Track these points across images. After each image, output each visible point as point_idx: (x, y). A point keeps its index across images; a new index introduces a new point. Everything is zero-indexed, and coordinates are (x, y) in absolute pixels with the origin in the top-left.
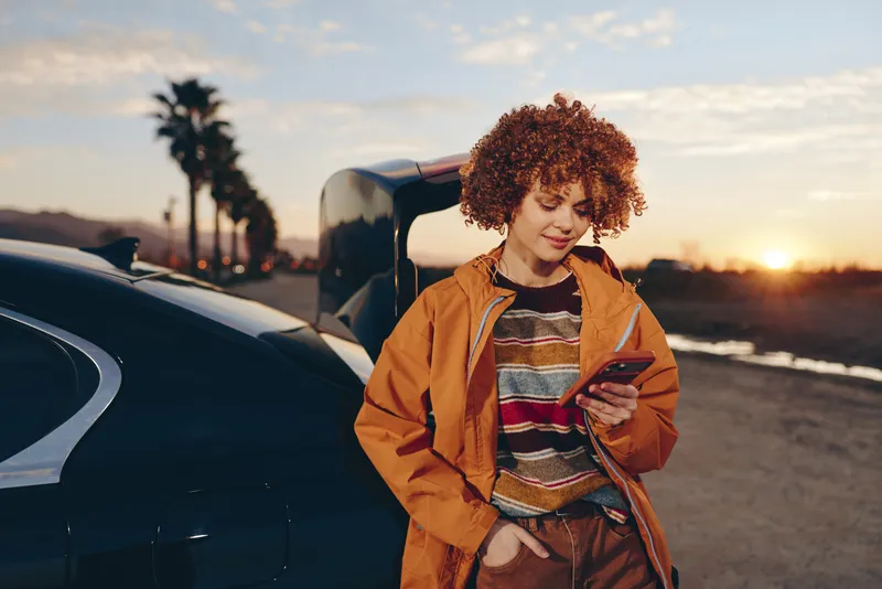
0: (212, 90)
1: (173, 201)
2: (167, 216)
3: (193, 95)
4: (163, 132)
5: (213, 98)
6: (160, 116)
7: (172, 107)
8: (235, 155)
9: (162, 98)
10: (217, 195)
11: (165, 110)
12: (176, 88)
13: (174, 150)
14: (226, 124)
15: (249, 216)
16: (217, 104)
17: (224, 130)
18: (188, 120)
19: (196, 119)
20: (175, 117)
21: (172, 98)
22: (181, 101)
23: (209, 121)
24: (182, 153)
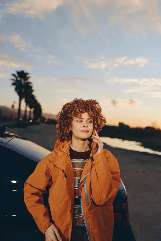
0: (27, 74)
1: (15, 102)
2: (13, 106)
3: (22, 75)
4: (13, 84)
5: (28, 76)
6: (13, 80)
7: (17, 78)
8: (33, 91)
9: (14, 75)
10: (27, 102)
11: (15, 78)
12: (18, 73)
13: (16, 89)
14: (30, 83)
15: (34, 107)
16: (29, 77)
17: (30, 85)
18: (20, 81)
19: (23, 81)
20: (17, 80)
21: (17, 75)
22: (19, 76)
23: (26, 82)
24: (18, 90)
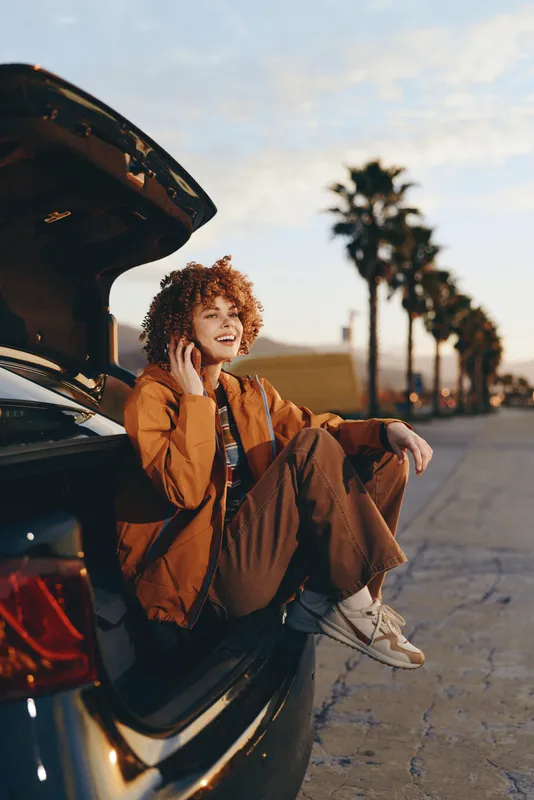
0: (398, 172)
1: (353, 314)
2: (347, 333)
3: (374, 180)
4: (339, 229)
5: (397, 182)
6: (336, 210)
7: (350, 198)
8: (436, 250)
9: (339, 189)
10: (412, 306)
12: (356, 176)
13: (352, 249)
14: (414, 211)
15: (458, 331)
16: (404, 187)
17: (411, 221)
18: (369, 210)
19: (378, 207)
21: (351, 187)
22: (360, 189)
23: (393, 211)
24: (360, 255)
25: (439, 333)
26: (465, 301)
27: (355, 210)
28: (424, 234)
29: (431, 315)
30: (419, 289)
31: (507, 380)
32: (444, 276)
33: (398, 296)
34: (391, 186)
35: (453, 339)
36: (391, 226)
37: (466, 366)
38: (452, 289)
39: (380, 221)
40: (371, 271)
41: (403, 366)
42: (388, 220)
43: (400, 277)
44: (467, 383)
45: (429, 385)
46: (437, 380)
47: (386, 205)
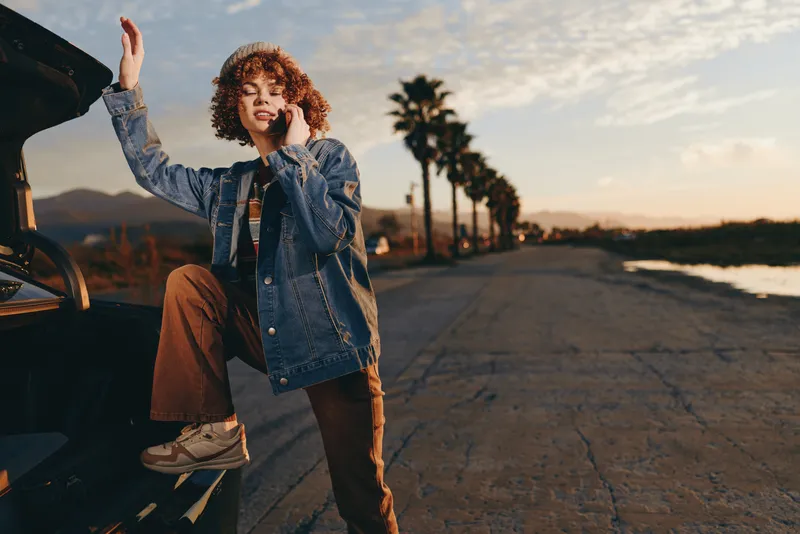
0: (438, 84)
1: (413, 186)
2: (409, 199)
3: (421, 90)
4: (399, 126)
5: (438, 91)
6: (396, 113)
7: (405, 104)
8: (469, 138)
9: (396, 98)
10: (454, 178)
11: (397, 106)
12: (407, 87)
13: (408, 141)
14: (451, 112)
15: (488, 195)
16: (443, 95)
17: (449, 118)
18: (420, 112)
19: (425, 110)
20: (408, 112)
21: (406, 96)
22: (412, 98)
23: (436, 112)
24: (415, 143)
25: (475, 196)
26: (492, 173)
27: (410, 113)
28: (459, 128)
29: (469, 184)
30: (459, 167)
31: (525, 225)
32: (476, 157)
33: (444, 173)
34: (433, 94)
35: (485, 200)
36: (434, 122)
37: (495, 216)
38: (482, 165)
39: (427, 119)
40: (423, 155)
41: (449, 219)
42: (434, 118)
43: (446, 159)
44: (497, 229)
45: (470, 230)
46: (475, 227)
47: (431, 109)
